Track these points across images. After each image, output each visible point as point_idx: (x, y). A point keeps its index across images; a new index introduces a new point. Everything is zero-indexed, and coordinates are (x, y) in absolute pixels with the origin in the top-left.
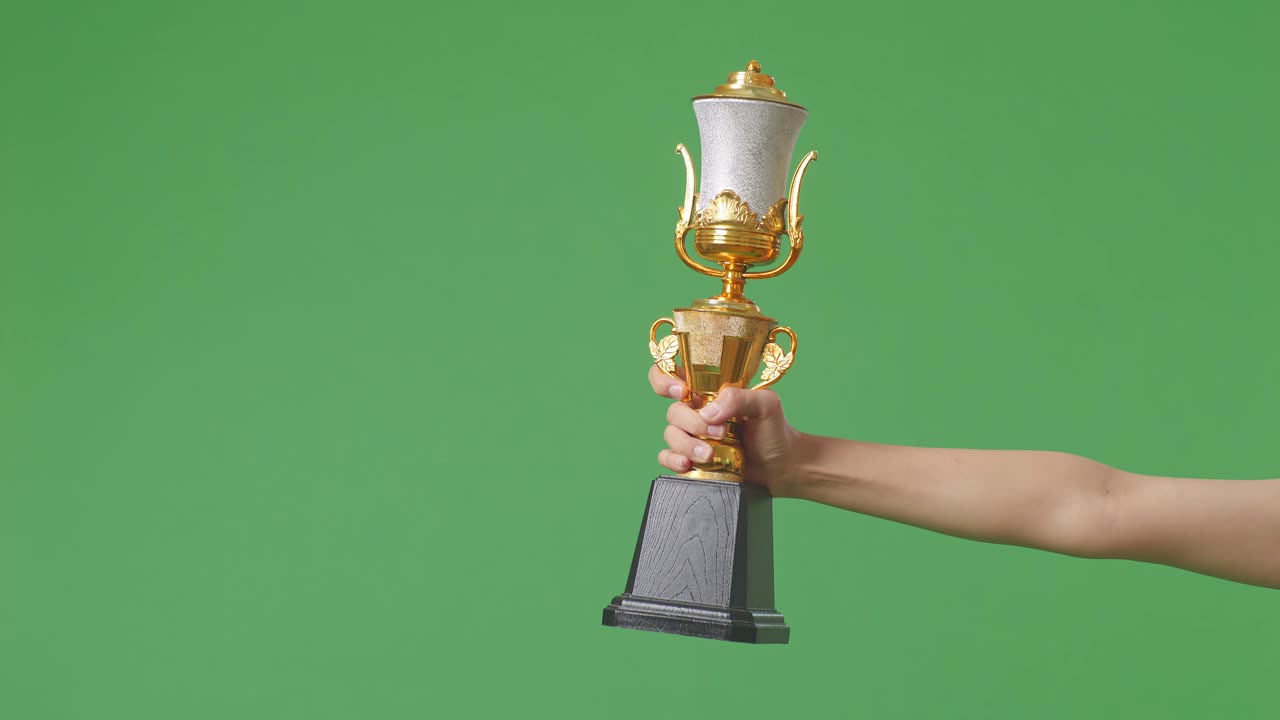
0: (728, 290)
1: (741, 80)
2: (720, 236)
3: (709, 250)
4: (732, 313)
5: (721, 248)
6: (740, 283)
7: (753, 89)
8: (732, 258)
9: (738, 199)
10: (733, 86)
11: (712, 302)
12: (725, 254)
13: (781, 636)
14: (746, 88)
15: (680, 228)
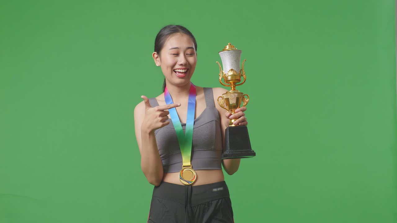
0: (233, 89)
1: (228, 47)
2: (229, 78)
3: (227, 81)
4: (234, 93)
5: (229, 80)
6: (234, 87)
7: (231, 48)
8: (232, 82)
9: (234, 70)
10: (227, 48)
11: (230, 91)
13: (254, 154)
14: (229, 48)
15: (220, 78)
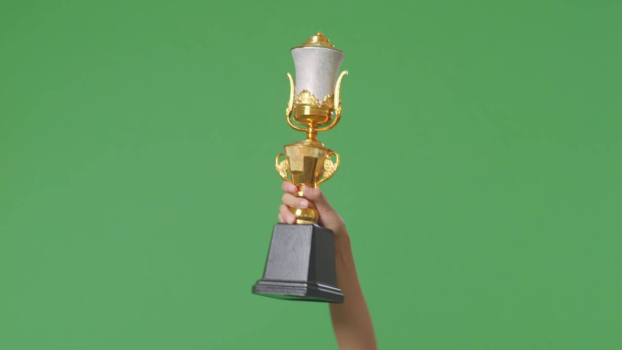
0: (310, 137)
1: (315, 39)
2: (307, 112)
3: (302, 118)
4: (312, 146)
5: (307, 116)
6: (314, 133)
7: (321, 42)
8: (311, 121)
10: (312, 41)
12: (309, 119)
14: (318, 42)
15: (288, 111)
